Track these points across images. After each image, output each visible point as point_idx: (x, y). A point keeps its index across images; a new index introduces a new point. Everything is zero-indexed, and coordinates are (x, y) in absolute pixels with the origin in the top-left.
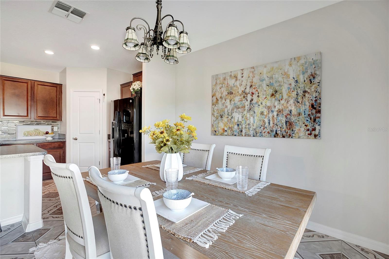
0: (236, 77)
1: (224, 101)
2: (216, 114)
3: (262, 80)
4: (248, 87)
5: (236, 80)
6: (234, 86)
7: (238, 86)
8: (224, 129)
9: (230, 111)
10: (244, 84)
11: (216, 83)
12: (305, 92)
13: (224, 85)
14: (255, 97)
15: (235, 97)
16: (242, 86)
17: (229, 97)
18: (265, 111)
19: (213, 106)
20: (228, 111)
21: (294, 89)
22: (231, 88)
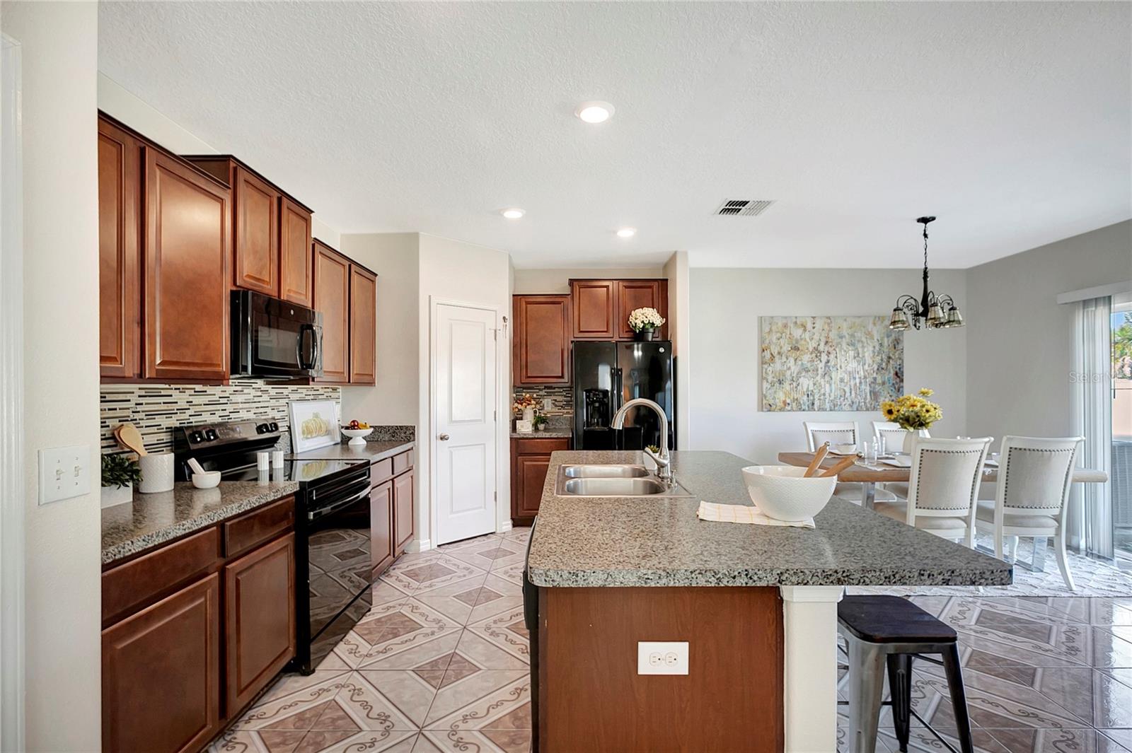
0: (804, 327)
1: (784, 359)
2: (770, 378)
3: (841, 337)
4: (822, 344)
5: (805, 330)
6: (801, 339)
7: (808, 340)
8: (784, 402)
9: (795, 375)
10: (816, 337)
11: (771, 330)
12: (889, 358)
13: (784, 334)
14: (832, 356)
15: (802, 355)
16: (813, 341)
17: (794, 354)
18: (846, 378)
19: (765, 366)
20: (791, 375)
21: (879, 353)
22: (797, 341)
